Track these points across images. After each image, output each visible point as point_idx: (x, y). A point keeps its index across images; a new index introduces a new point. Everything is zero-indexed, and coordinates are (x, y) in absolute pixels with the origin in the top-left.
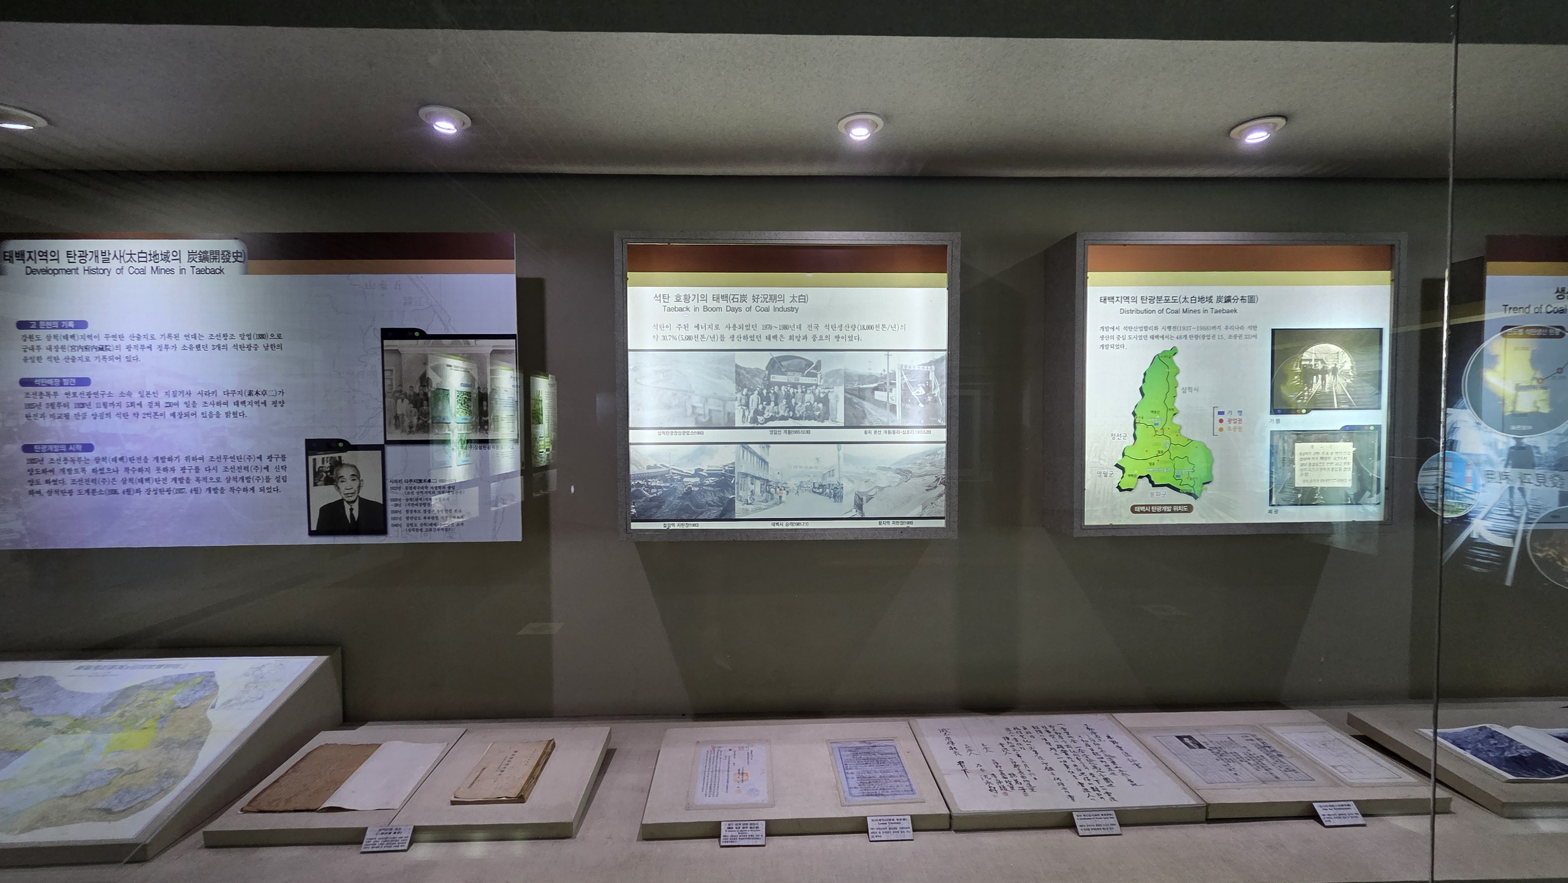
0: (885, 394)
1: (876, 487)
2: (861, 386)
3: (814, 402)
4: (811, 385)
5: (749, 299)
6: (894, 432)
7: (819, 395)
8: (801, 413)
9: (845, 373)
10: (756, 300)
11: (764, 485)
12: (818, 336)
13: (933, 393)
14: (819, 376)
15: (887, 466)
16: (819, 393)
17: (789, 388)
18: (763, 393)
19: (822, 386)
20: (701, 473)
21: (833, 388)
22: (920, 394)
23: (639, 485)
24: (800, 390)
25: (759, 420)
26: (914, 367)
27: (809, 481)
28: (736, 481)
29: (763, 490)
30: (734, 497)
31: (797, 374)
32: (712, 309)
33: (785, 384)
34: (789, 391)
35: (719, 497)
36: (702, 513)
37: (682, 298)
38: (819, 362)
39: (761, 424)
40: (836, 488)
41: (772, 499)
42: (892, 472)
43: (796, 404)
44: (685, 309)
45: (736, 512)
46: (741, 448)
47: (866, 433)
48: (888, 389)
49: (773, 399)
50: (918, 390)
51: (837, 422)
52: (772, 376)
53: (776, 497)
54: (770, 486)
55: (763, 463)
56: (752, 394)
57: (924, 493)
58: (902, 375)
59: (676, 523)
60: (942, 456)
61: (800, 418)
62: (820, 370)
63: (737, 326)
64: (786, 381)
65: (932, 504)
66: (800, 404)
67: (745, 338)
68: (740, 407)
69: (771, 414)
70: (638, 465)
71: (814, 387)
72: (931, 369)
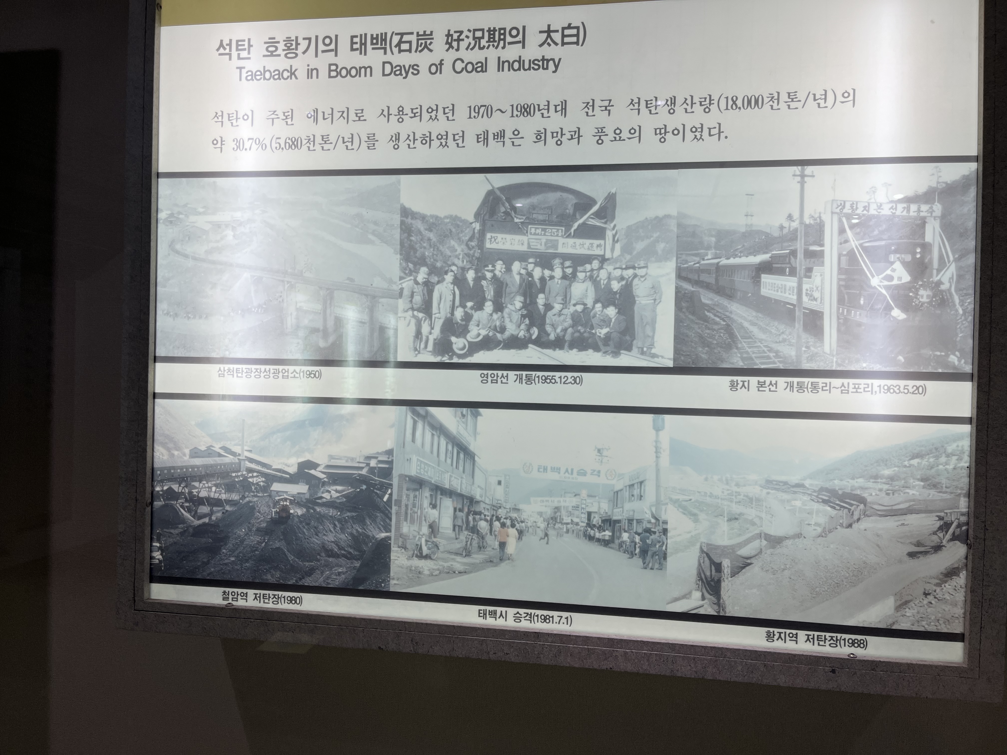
0: (791, 282)
1: (759, 536)
2: (724, 262)
3: (596, 302)
4: (588, 259)
5: (439, 43)
6: (815, 387)
7: (609, 284)
8: (559, 330)
9: (680, 226)
10: (455, 44)
11: (461, 510)
12: (610, 131)
13: (936, 279)
14: (609, 234)
15: (794, 479)
16: (609, 278)
17: (530, 267)
18: (465, 279)
19: (617, 260)
20: (313, 472)
21: (646, 267)
22: (895, 282)
23: (171, 495)
24: (558, 273)
25: (455, 347)
26: (880, 206)
27: (576, 507)
28: (395, 497)
29: (459, 522)
30: (389, 538)
31: (554, 229)
32: (349, 72)
33: (522, 257)
34: (530, 274)
35: (351, 534)
36: (310, 572)
37: (281, 46)
38: (611, 199)
39: (460, 356)
40: (648, 531)
41: (481, 548)
42: (806, 498)
43: (548, 307)
44: (286, 74)
45: (392, 574)
46: (409, 415)
47: (733, 386)
48: (801, 270)
49: (490, 293)
50: (889, 272)
51: (654, 356)
52: (489, 235)
53: (493, 542)
54: (476, 513)
55: (462, 456)
56: (438, 282)
57: (900, 561)
58: (842, 231)
59: (251, 593)
60: (960, 459)
61: (558, 344)
62: (613, 218)
63: (407, 110)
64: (524, 248)
65: (926, 594)
66: (557, 307)
67: (427, 140)
68: (410, 313)
69: (483, 332)
70: (171, 445)
71: (596, 264)
72: (931, 211)
